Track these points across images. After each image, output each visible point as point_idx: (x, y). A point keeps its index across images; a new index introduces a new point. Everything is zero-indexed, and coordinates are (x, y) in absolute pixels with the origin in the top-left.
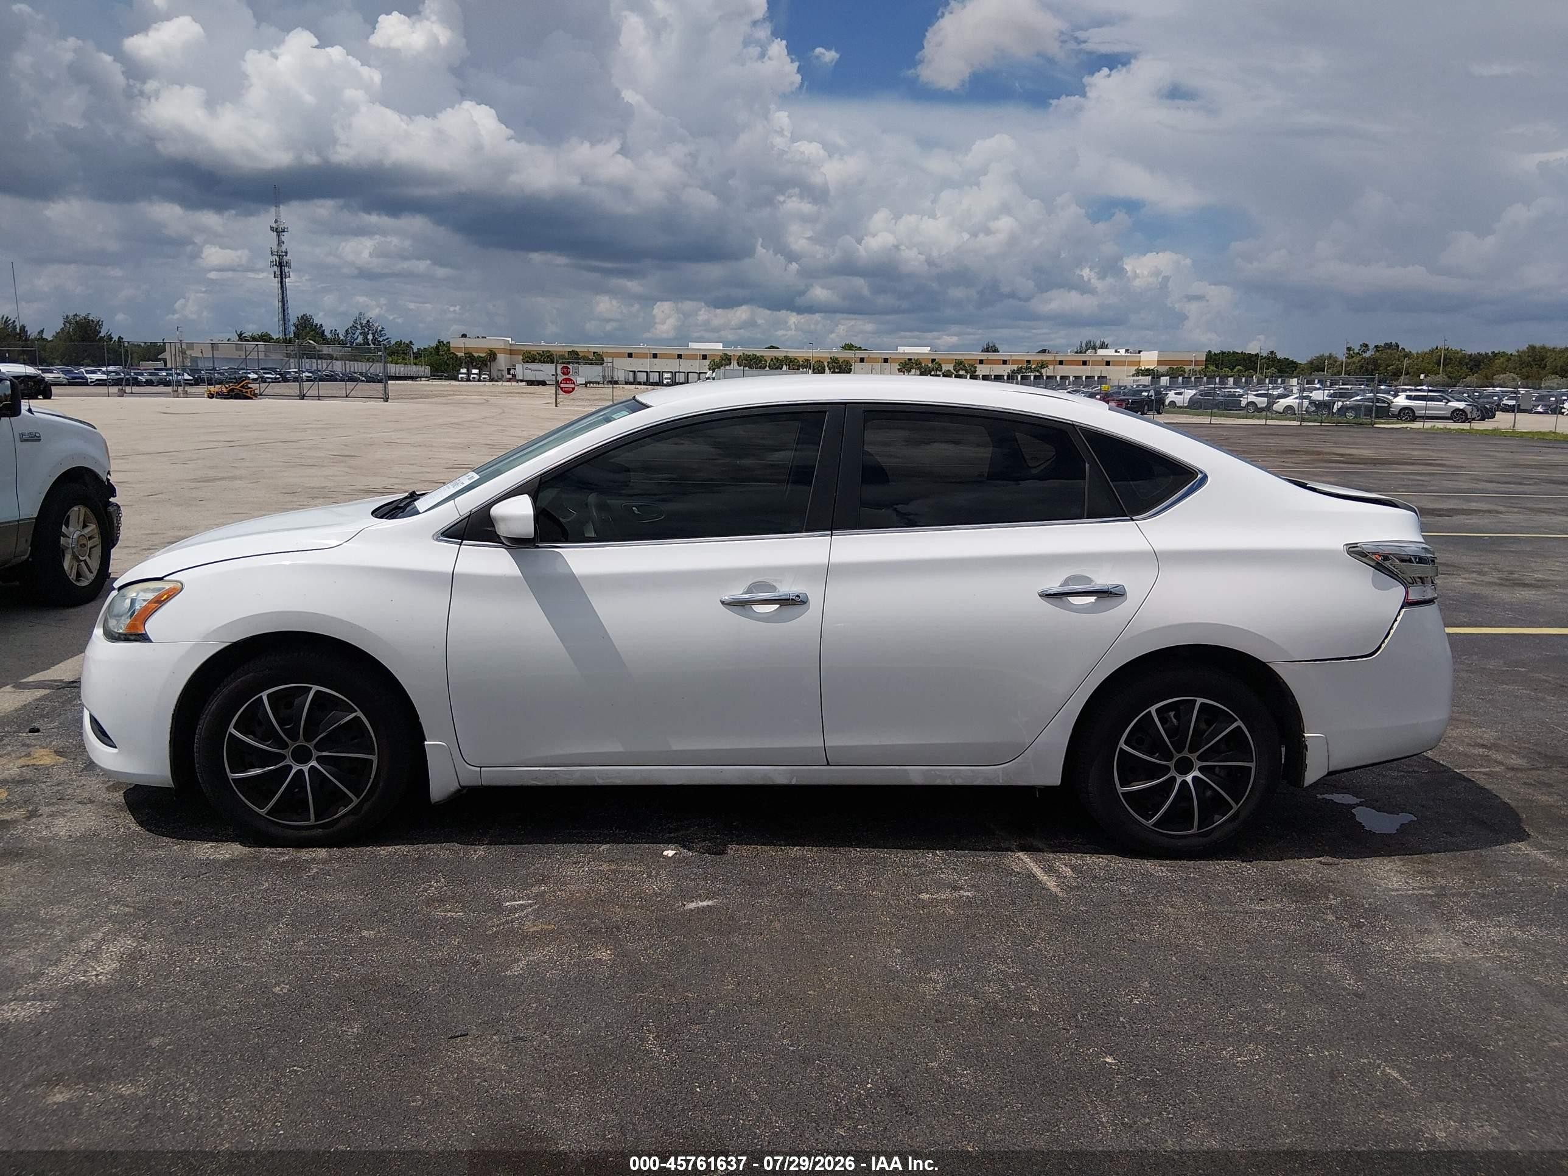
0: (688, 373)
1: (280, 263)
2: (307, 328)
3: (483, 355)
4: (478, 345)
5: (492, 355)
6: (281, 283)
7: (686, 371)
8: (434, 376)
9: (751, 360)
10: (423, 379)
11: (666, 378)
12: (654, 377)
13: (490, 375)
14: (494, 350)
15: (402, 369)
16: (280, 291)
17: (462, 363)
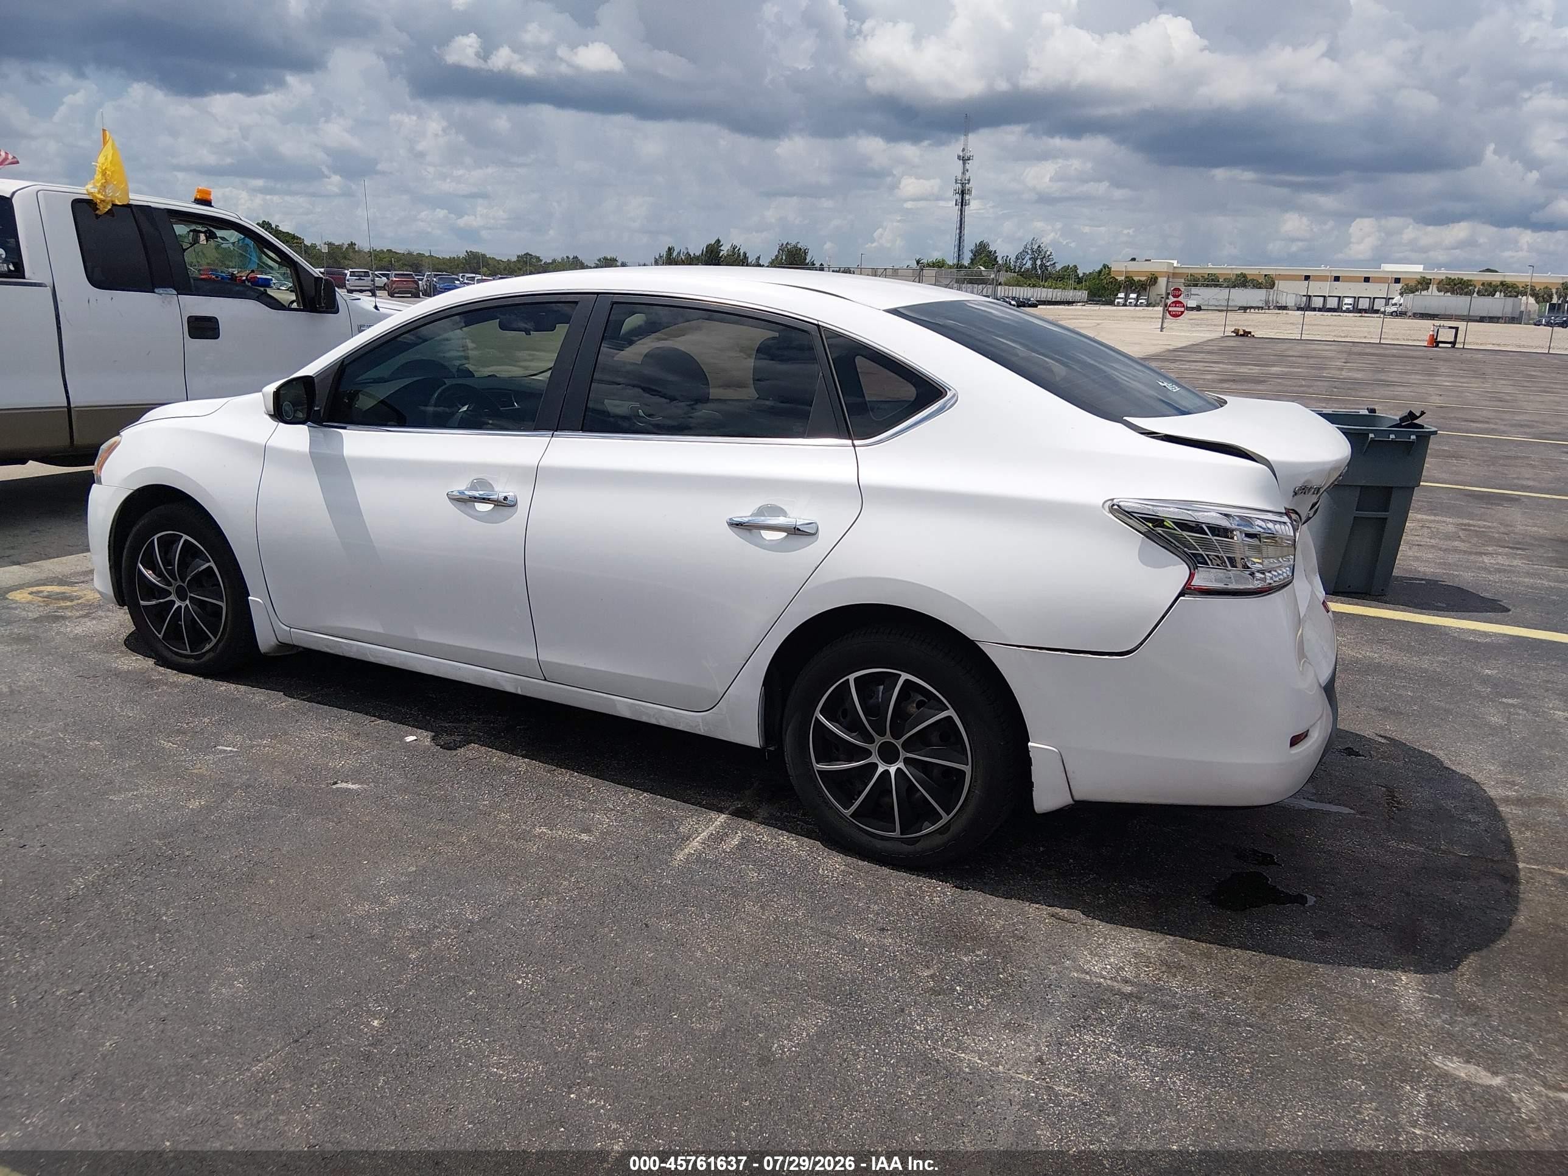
0: (1374, 298)
1: (962, 191)
2: (984, 254)
3: (1143, 279)
4: (1140, 269)
5: (1153, 280)
6: (961, 210)
7: (1372, 296)
8: (1093, 301)
9: (1455, 285)
10: (1079, 304)
11: (1345, 304)
12: (1332, 303)
13: (1147, 300)
14: (1156, 274)
15: (1059, 294)
16: (959, 219)
17: (1121, 287)
